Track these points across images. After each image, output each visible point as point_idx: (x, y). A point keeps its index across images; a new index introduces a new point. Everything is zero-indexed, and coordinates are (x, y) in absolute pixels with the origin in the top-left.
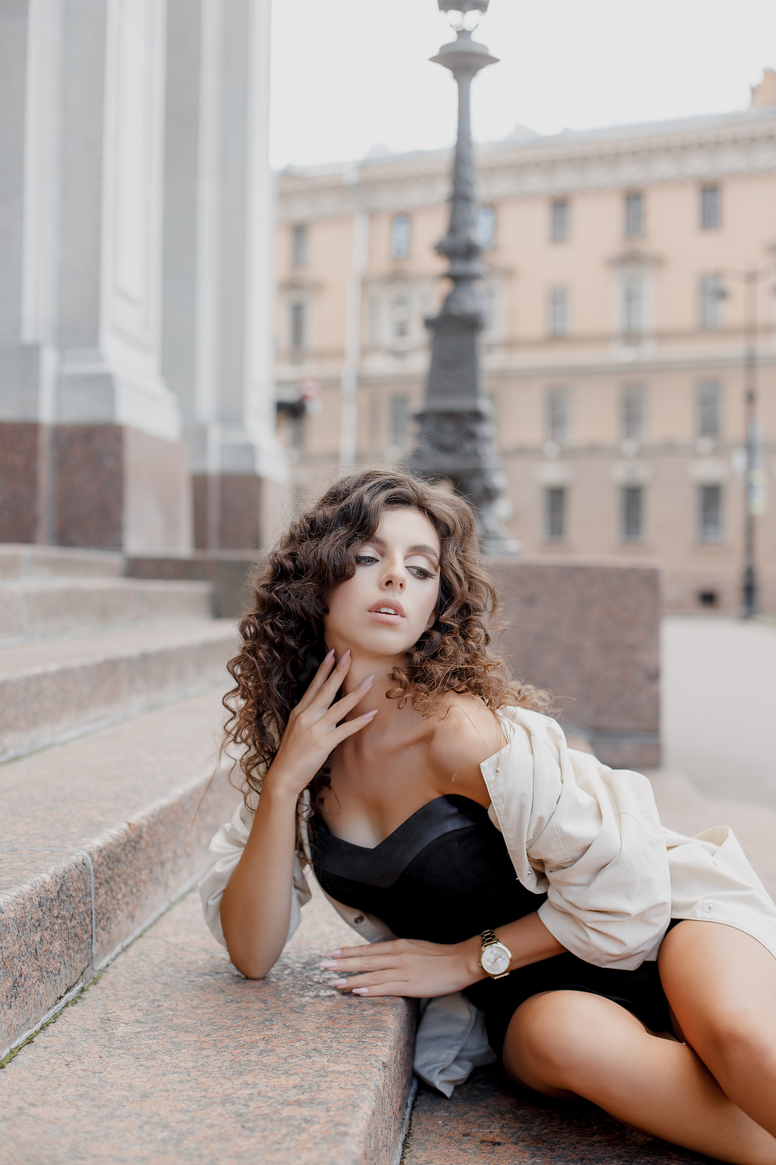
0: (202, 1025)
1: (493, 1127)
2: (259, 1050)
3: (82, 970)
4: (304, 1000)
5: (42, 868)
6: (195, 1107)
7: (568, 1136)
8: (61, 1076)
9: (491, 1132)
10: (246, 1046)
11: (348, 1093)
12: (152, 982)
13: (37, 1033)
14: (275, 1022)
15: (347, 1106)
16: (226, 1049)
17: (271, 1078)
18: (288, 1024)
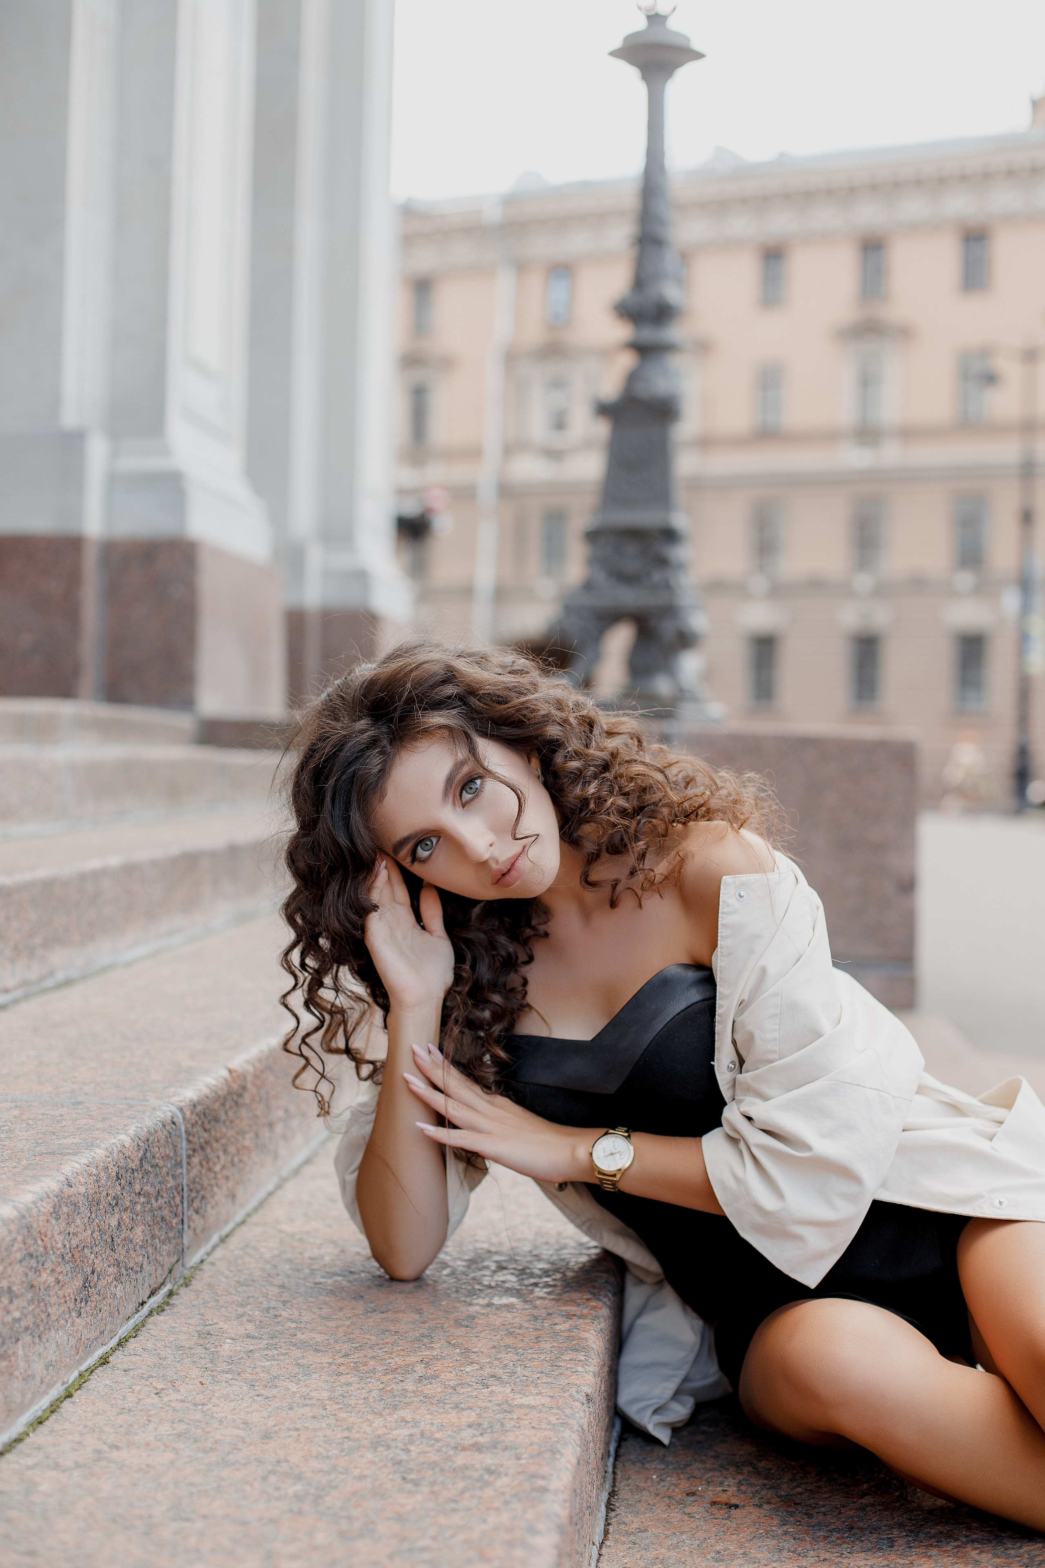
0: (336, 1341)
1: (726, 1483)
2: (416, 1376)
3: (170, 1267)
4: (473, 1309)
5: (119, 1127)
6: (336, 1452)
7: (829, 1497)
8: (150, 1408)
9: (724, 1491)
10: (399, 1370)
11: (543, 1434)
12: (264, 1283)
13: (114, 1350)
14: (436, 1339)
15: (543, 1452)
16: (372, 1375)
17: (436, 1414)
18: (453, 1342)
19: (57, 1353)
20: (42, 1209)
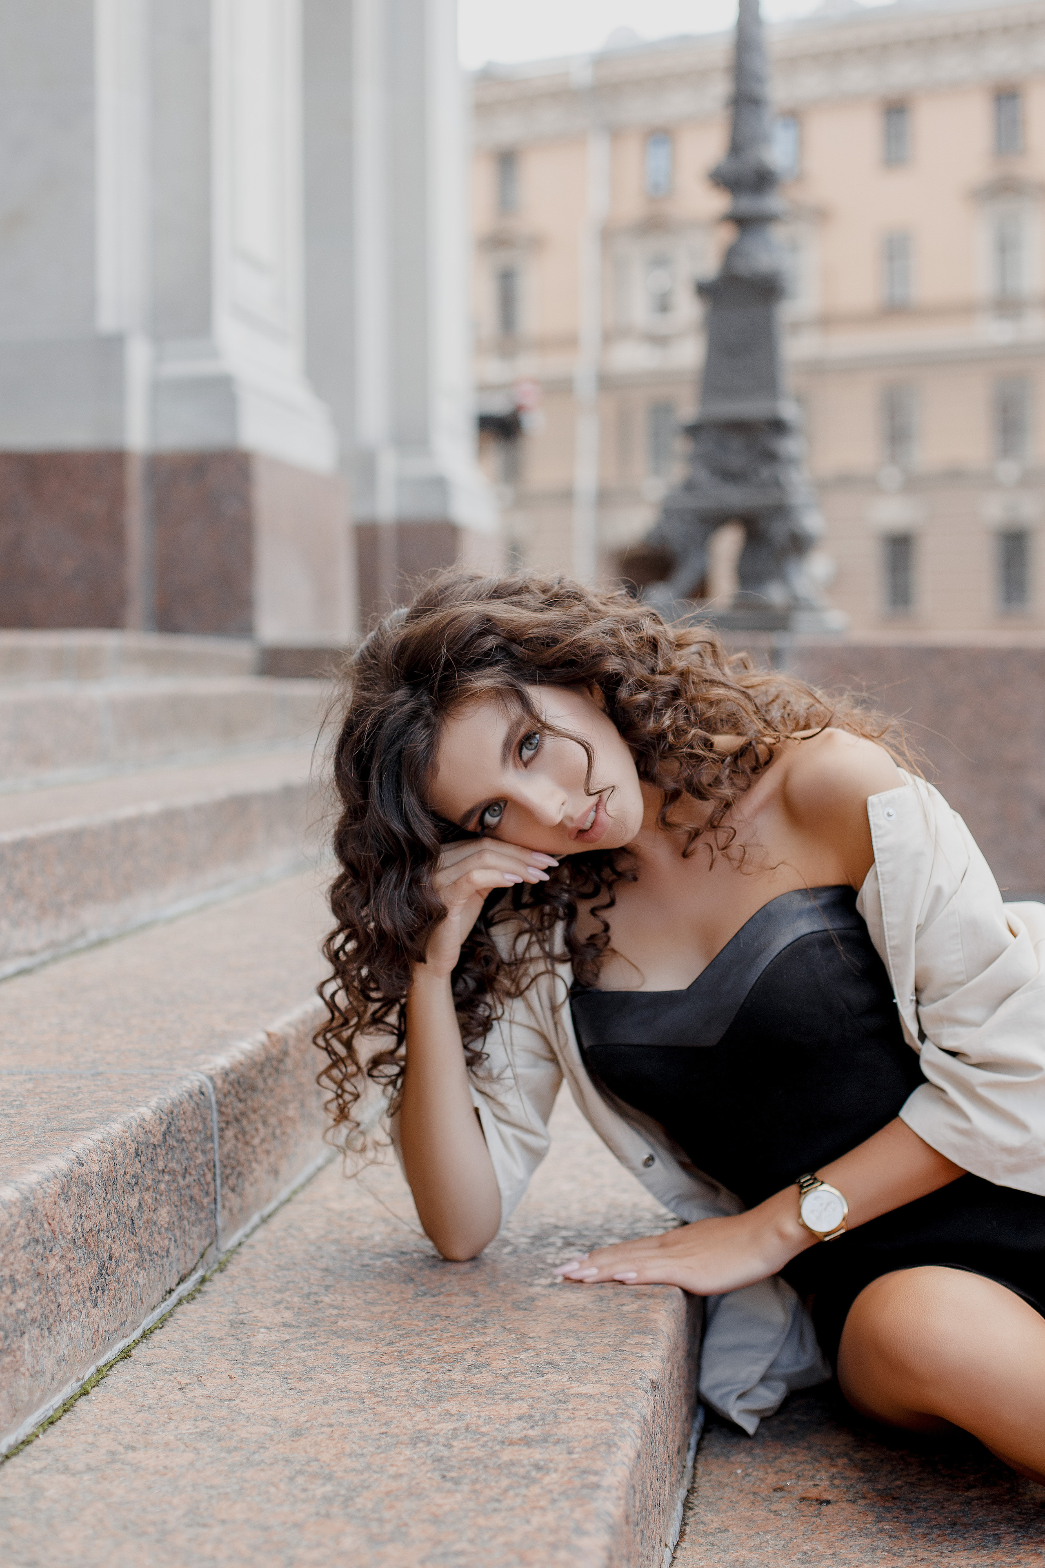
0: (381, 1329)
1: (818, 1477)
2: (466, 1364)
3: (202, 1251)
4: (533, 1290)
5: (140, 1099)
6: (372, 1449)
7: (932, 1490)
8: (172, 1405)
9: (815, 1485)
10: (447, 1359)
11: (599, 1426)
12: (306, 1267)
13: (136, 1343)
14: (490, 1324)
15: (598, 1445)
16: (417, 1364)
17: (484, 1406)
18: (509, 1326)
19: (70, 1347)
20: (49, 1190)
